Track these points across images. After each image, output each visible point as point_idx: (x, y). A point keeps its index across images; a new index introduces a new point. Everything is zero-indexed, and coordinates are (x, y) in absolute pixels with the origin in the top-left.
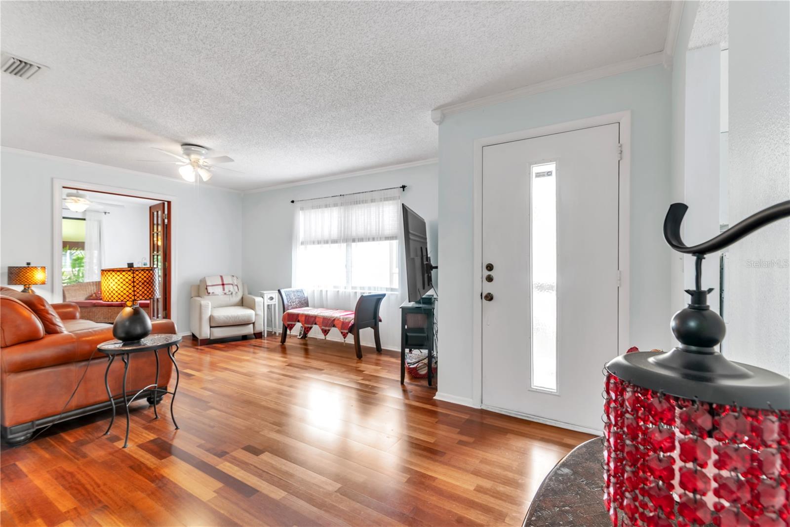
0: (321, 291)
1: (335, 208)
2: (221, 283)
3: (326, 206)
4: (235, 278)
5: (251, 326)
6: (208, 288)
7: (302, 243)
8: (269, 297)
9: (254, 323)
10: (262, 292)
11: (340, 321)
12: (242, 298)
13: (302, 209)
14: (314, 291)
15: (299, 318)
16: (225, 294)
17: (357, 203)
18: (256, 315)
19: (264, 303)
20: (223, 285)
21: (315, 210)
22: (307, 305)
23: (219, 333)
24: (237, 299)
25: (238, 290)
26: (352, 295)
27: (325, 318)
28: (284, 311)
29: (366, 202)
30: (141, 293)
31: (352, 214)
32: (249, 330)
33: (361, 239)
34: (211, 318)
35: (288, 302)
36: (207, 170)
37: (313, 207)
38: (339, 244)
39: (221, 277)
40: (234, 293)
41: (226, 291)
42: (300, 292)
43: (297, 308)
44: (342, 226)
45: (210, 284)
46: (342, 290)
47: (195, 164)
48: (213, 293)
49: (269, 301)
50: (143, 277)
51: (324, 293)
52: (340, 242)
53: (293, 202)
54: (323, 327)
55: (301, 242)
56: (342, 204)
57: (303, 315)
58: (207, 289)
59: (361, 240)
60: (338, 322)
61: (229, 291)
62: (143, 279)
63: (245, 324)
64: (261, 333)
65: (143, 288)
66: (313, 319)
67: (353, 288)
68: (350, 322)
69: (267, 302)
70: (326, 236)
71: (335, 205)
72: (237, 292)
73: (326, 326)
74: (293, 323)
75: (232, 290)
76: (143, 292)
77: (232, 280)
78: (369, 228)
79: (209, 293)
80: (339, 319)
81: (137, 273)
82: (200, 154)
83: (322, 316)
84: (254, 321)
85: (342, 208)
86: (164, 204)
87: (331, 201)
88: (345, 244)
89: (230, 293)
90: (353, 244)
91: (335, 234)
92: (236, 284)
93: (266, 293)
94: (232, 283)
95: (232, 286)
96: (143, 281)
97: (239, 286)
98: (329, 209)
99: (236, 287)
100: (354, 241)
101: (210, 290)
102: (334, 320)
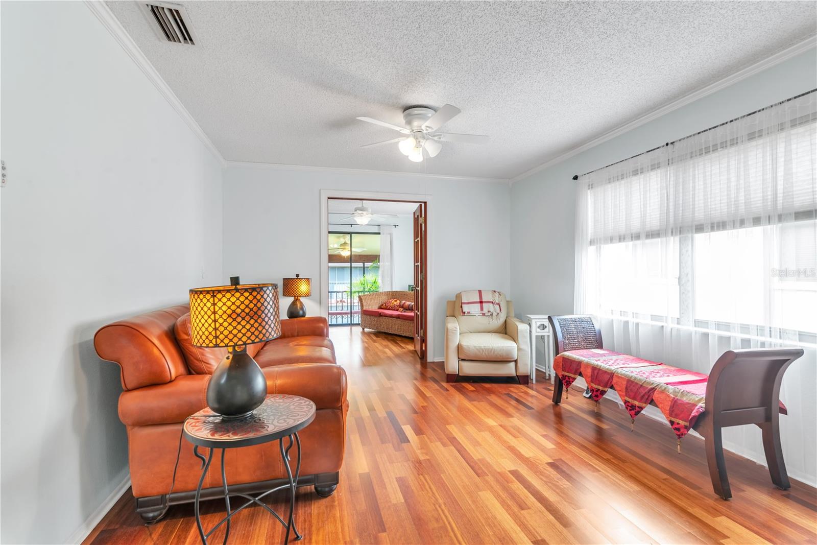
0: (626, 323)
1: (653, 173)
2: (478, 300)
3: (635, 173)
4: (497, 294)
5: (512, 365)
6: (463, 305)
7: (592, 243)
8: (538, 324)
9: (516, 361)
10: (529, 316)
11: (669, 396)
12: (506, 321)
13: (591, 186)
14: (612, 320)
15: (582, 370)
16: (484, 314)
17: (707, 150)
18: (519, 349)
19: (530, 331)
20: (481, 302)
21: (613, 184)
22: (600, 345)
23: (470, 369)
24: (498, 322)
25: (501, 310)
26: (696, 339)
27: (633, 382)
28: (557, 352)
29: (734, 142)
30: (226, 333)
31: (694, 175)
32: (509, 370)
33: (718, 223)
34: (459, 348)
35: (564, 337)
36: (436, 141)
37: (609, 179)
38: (664, 239)
39: (480, 292)
40: (495, 314)
41: (485, 311)
42: (587, 322)
43: (579, 349)
44: (671, 204)
45: (466, 301)
46: (670, 325)
47: (419, 135)
48: (469, 313)
49: (538, 330)
50: (229, 304)
51: (631, 328)
52: (666, 235)
53: (576, 178)
54: (627, 399)
55: (589, 240)
56: (669, 163)
57: (588, 365)
58: (462, 307)
59: (720, 225)
60: (663, 396)
61: (489, 311)
62: (229, 308)
63: (504, 361)
64: (527, 376)
65: (230, 324)
66: (607, 377)
67: (697, 323)
68: (695, 405)
69: (536, 332)
70: (636, 226)
71: (655, 167)
72: (498, 314)
73: (634, 398)
74: (572, 376)
75: (492, 310)
76: (230, 332)
77: (493, 297)
78: (742, 199)
79: (464, 313)
80: (663, 392)
81: (219, 296)
82: (424, 118)
83: (626, 376)
84: (516, 359)
85: (671, 170)
86: (421, 205)
87: (645, 160)
88: (677, 238)
89: (490, 314)
90: (699, 237)
91: (654, 220)
92: (497, 302)
93: (534, 319)
94: (492, 300)
95: (492, 304)
96: (229, 312)
97: (501, 306)
98: (642, 176)
99: (498, 306)
100: (700, 228)
101: (466, 308)
102: (653, 390)
